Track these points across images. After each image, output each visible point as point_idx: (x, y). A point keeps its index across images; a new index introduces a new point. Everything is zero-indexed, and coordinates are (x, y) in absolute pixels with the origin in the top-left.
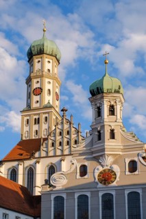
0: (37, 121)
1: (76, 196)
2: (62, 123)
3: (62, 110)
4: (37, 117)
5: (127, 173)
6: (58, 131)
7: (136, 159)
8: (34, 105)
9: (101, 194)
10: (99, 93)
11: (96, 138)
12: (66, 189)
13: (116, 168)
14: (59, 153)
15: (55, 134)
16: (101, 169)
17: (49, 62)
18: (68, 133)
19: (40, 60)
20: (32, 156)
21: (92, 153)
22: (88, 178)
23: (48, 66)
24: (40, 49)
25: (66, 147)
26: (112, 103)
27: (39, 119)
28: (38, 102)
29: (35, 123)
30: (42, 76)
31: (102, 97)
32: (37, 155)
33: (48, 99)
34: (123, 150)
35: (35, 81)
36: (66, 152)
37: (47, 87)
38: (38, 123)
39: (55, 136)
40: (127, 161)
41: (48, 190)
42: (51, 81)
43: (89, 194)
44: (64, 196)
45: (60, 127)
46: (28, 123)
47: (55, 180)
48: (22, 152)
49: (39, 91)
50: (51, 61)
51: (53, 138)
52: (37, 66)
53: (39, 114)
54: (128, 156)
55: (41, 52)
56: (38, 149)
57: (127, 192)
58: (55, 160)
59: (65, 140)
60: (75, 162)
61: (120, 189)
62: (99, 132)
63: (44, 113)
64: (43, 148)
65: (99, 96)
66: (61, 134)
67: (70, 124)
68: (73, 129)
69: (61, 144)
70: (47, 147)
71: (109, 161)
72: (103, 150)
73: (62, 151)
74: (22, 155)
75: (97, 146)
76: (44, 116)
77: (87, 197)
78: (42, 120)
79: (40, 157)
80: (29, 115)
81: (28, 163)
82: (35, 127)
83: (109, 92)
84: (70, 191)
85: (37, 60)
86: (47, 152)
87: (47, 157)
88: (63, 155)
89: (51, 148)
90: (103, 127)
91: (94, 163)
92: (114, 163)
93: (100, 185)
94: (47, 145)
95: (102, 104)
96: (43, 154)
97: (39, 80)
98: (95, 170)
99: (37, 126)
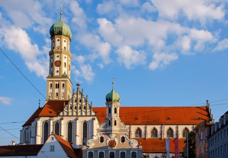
0: (58, 86)
1: (99, 152)
2: (77, 94)
3: (77, 85)
4: (57, 83)
5: (121, 143)
6: (74, 99)
7: (124, 136)
8: (56, 74)
9: (109, 152)
10: (110, 101)
11: (108, 124)
12: (94, 149)
13: (116, 140)
14: (75, 114)
15: (72, 101)
16: (110, 140)
17: (65, 41)
18: (80, 101)
19: (59, 39)
20: (58, 115)
21: (106, 131)
22: (104, 144)
23: (64, 44)
24: (60, 31)
25: (79, 110)
26: (116, 107)
27: (58, 84)
28: (58, 71)
29: (56, 88)
30: (61, 53)
31: (112, 104)
32: (61, 114)
33: (65, 70)
34: (120, 131)
35: (56, 55)
36: (79, 114)
37: (64, 61)
38: (58, 87)
39: (72, 102)
40: (121, 136)
41: (86, 148)
42: (66, 56)
43: (104, 152)
44: (93, 152)
45: (75, 96)
46: (51, 87)
47: (89, 143)
48: (51, 110)
49: (59, 64)
50: (66, 40)
51: (71, 103)
52: (57, 44)
53: (59, 81)
54: (122, 134)
55: (60, 33)
56: (62, 110)
57: (120, 152)
58: (72, 119)
59: (79, 105)
60: (98, 135)
61: (118, 150)
62: (110, 121)
63: (63, 81)
64: (65, 109)
65: (110, 103)
66: (76, 101)
67: (82, 95)
68: (83, 99)
69: (76, 108)
70: (68, 109)
71: (113, 136)
72: (111, 131)
73: (77, 113)
74: (51, 112)
75: (108, 128)
76: (62, 83)
77: (103, 153)
78: (61, 86)
79: (63, 116)
80: (52, 81)
81: (56, 119)
82: (56, 90)
83: (115, 101)
84: (96, 149)
85: (57, 39)
86: (68, 113)
87: (67, 116)
88: (77, 116)
89: (70, 110)
90: (111, 119)
91: (107, 136)
92: (116, 137)
93: (109, 148)
94: (68, 107)
95: (111, 107)
96: (65, 114)
97: (59, 55)
98: (107, 140)
99: (57, 89)
